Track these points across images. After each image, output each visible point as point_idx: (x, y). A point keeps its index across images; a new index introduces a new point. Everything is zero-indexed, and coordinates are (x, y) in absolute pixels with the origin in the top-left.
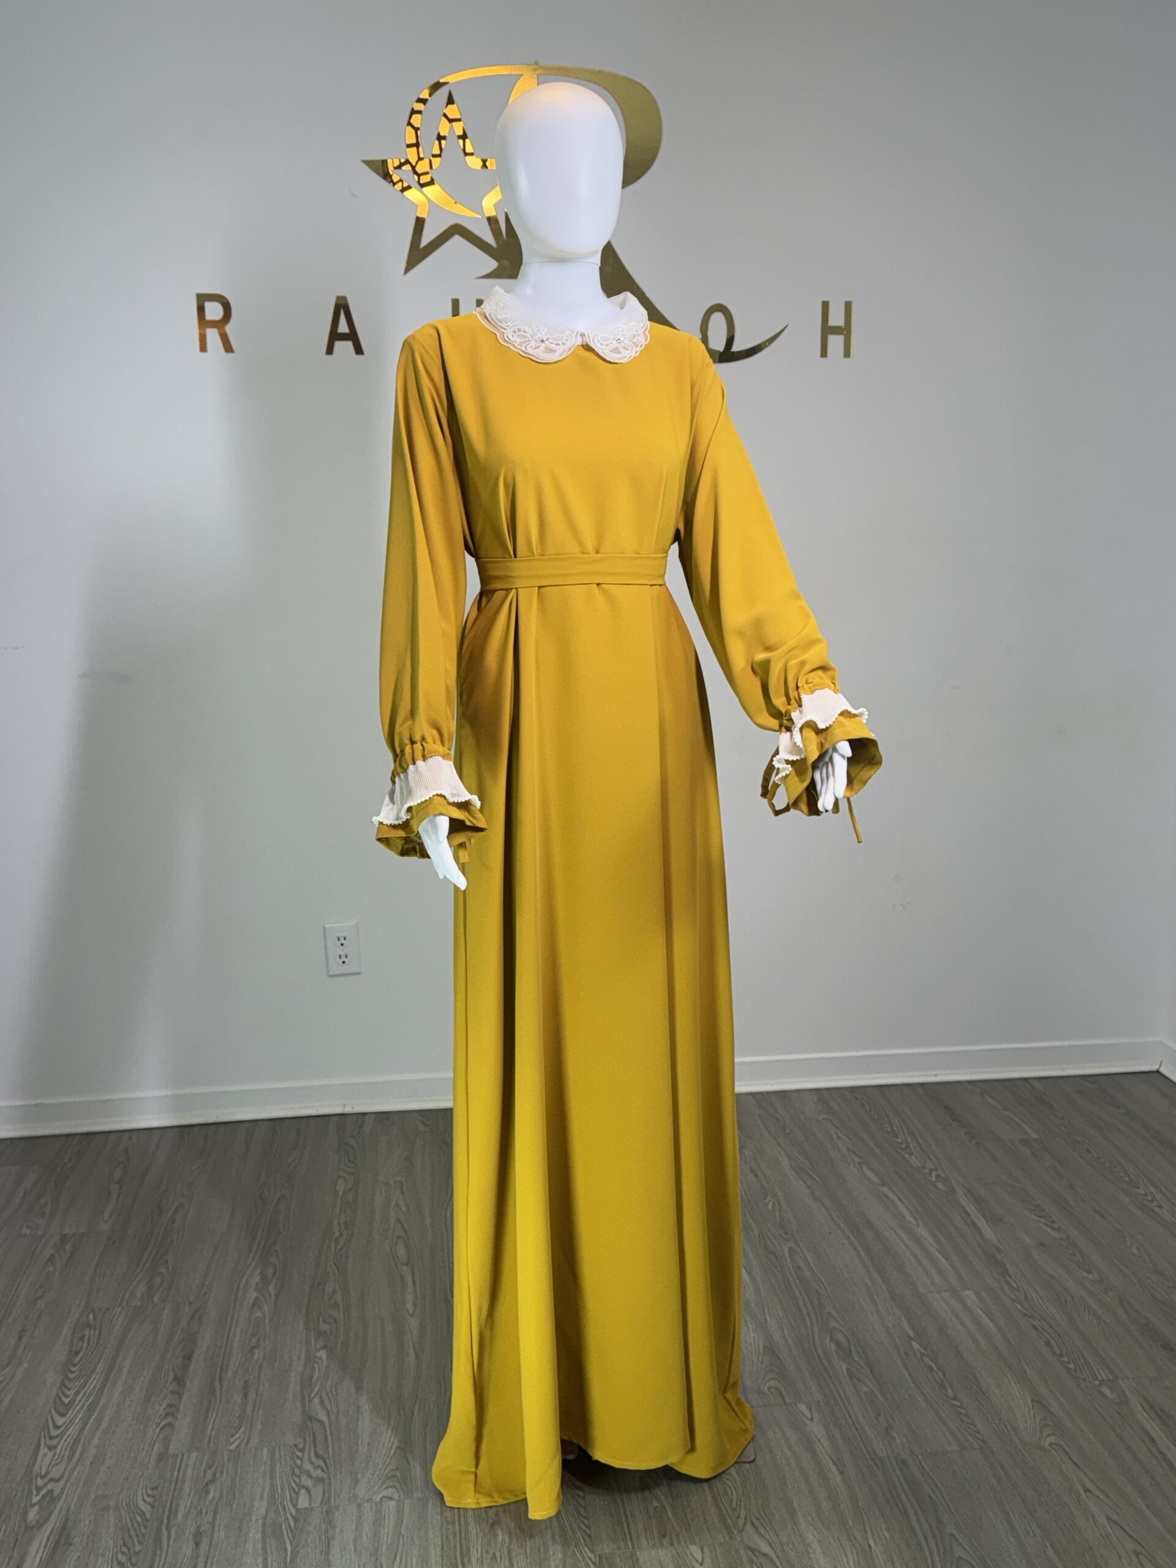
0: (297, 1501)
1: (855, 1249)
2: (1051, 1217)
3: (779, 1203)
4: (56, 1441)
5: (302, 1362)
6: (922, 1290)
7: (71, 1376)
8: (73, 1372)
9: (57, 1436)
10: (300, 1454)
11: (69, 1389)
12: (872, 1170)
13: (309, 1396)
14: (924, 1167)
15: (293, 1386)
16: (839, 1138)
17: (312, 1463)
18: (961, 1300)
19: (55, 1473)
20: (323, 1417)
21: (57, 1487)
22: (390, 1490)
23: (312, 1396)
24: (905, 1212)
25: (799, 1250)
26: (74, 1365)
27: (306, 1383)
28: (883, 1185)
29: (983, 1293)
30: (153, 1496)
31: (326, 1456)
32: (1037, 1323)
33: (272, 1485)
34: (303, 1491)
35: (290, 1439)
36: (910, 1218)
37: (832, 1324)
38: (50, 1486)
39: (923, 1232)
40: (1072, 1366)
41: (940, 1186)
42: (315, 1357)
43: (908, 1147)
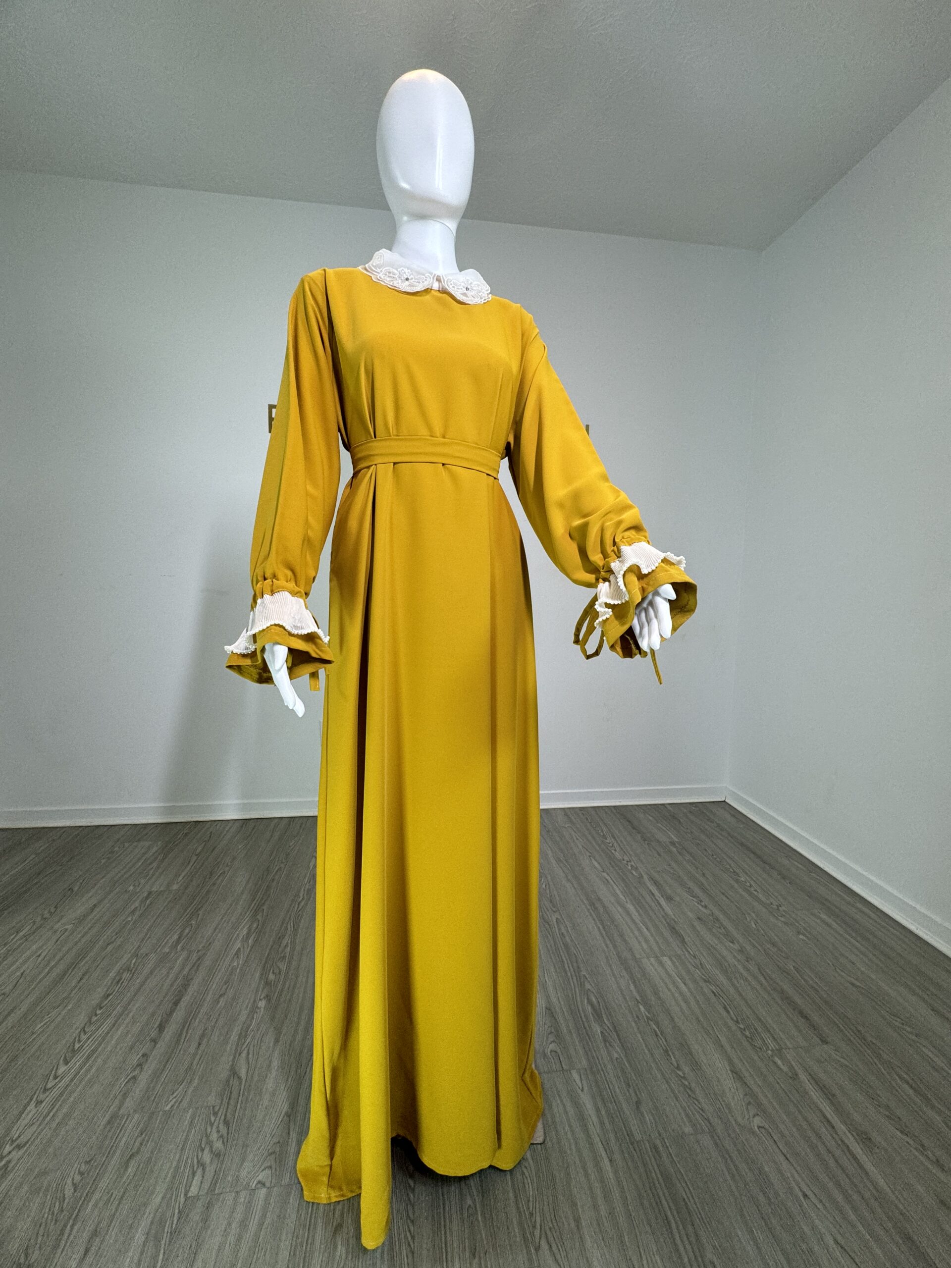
0: (190, 1187)
1: (594, 919)
2: (698, 897)
3: (549, 884)
4: (48, 1093)
5: (247, 1012)
6: (638, 956)
7: (94, 1019)
8: (96, 1015)
9: (50, 1088)
10: (213, 1119)
11: (85, 1033)
12: (596, 860)
13: (241, 1048)
14: (623, 860)
15: (234, 1037)
16: (577, 839)
17: (218, 1132)
18: (661, 964)
19: (23, 1139)
20: (243, 1073)
21: (15, 1155)
22: (268, 1172)
23: (243, 1048)
24: (618, 892)
25: (561, 920)
26: (101, 1008)
27: (242, 1036)
28: (604, 872)
29: (674, 959)
30: (81, 1173)
31: (231, 1121)
32: (713, 988)
33: (179, 1161)
34: (200, 1171)
35: (212, 1100)
36: (621, 896)
37: (588, 986)
38: (10, 1157)
39: (630, 907)
40: (747, 1033)
41: (634, 873)
42: (257, 1007)
43: (613, 845)
